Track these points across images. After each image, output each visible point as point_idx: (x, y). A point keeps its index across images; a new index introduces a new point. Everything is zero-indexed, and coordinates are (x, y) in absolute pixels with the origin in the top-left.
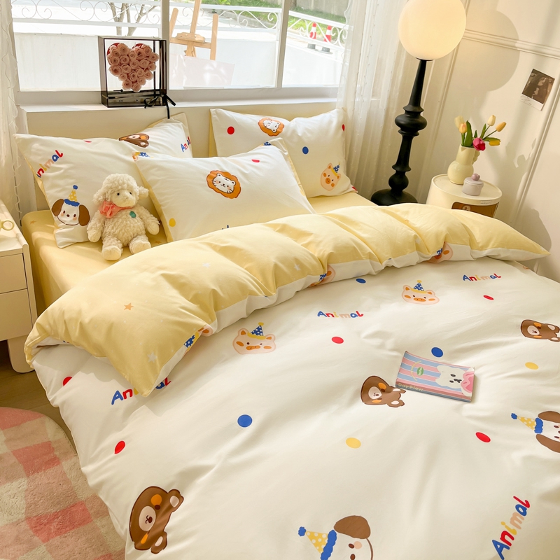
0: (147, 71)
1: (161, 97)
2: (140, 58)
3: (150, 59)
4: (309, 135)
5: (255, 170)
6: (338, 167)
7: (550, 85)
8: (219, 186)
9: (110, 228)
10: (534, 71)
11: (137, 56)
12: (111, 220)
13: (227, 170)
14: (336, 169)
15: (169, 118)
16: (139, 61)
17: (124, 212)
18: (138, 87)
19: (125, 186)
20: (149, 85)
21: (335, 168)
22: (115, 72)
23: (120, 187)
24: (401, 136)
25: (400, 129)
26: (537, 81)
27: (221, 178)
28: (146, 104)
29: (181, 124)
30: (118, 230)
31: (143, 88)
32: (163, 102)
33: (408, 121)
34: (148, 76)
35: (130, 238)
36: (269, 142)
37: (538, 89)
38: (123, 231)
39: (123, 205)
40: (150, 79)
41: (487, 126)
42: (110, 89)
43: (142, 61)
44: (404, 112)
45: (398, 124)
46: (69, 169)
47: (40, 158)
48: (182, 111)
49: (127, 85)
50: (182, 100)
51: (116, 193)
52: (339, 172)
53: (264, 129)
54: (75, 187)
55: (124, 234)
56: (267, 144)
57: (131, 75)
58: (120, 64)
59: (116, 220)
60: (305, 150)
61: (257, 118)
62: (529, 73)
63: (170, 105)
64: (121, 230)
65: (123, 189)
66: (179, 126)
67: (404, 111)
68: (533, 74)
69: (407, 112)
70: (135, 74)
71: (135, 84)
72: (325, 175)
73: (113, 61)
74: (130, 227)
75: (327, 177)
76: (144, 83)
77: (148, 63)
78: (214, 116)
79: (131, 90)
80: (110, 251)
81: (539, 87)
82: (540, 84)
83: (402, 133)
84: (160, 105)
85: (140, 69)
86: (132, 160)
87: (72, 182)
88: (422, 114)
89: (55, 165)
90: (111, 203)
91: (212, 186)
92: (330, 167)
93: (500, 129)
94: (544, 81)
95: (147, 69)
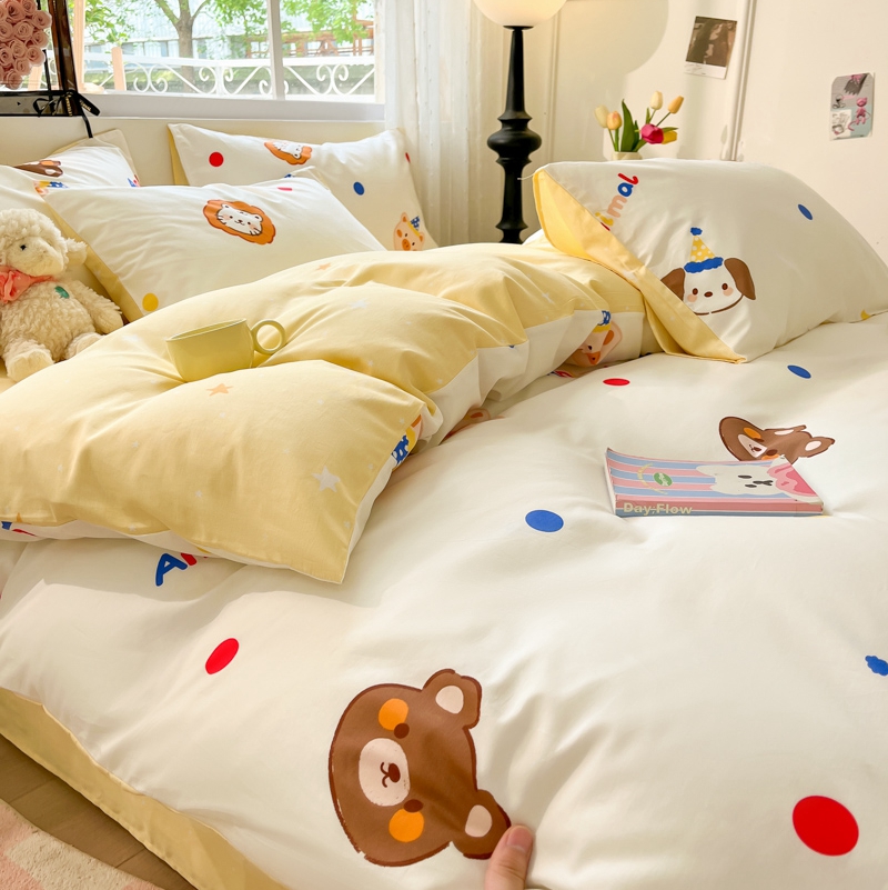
0: (31, 48)
2: (14, 20)
3: (34, 22)
4: (358, 163)
5: (291, 201)
6: (417, 220)
7: (730, 33)
8: (230, 224)
9: (16, 321)
10: (698, 19)
11: (6, 15)
12: (16, 304)
14: (415, 223)
15: (90, 136)
16: (13, 24)
17: (42, 287)
18: (15, 81)
19: (36, 228)
20: (34, 79)
21: (413, 222)
23: (24, 231)
25: (497, 154)
26: (708, 34)
27: (231, 212)
28: (40, 113)
29: (117, 149)
30: (36, 322)
32: (73, 110)
33: (511, 137)
34: (34, 57)
35: (65, 340)
36: (293, 173)
37: (711, 46)
38: (48, 324)
39: (39, 272)
40: (39, 63)
41: (651, 111)
43: (20, 25)
44: (499, 126)
45: (494, 145)
51: (18, 245)
52: (420, 229)
53: (279, 153)
55: (49, 330)
59: (26, 303)
60: (359, 189)
62: (691, 24)
64: (43, 322)
65: (31, 235)
66: (115, 153)
67: (500, 124)
68: (698, 24)
69: (502, 121)
70: (7, 49)
71: (9, 73)
72: (399, 233)
74: (61, 313)
75: (404, 237)
76: (27, 71)
77: (31, 29)
78: (178, 137)
80: (30, 360)
81: (712, 42)
82: (714, 36)
83: (502, 163)
84: (67, 115)
85: (17, 41)
86: (35, 196)
88: (530, 125)
90: (9, 269)
91: (218, 223)
92: (404, 220)
93: (675, 109)
94: (719, 30)
95: (30, 43)
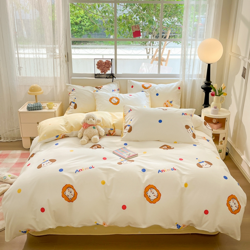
1: (112, 76)
4: (160, 90)
5: (128, 98)
6: (172, 101)
11: (105, 63)
12: (86, 129)
13: (117, 97)
14: (171, 102)
15: (113, 82)
17: (91, 127)
18: (105, 73)
20: (109, 72)
21: (170, 102)
22: (98, 68)
23: (89, 117)
24: (204, 93)
25: (203, 90)
27: (114, 99)
28: (107, 78)
29: (116, 84)
31: (107, 73)
34: (109, 69)
36: (144, 91)
37: (244, 74)
39: (90, 124)
42: (96, 73)
45: (202, 88)
46: (76, 93)
47: (69, 90)
48: (118, 80)
49: (102, 72)
50: (118, 77)
51: (88, 119)
52: (172, 104)
53: (143, 86)
54: (75, 98)
56: (143, 91)
57: (103, 69)
58: (100, 66)
60: (157, 95)
61: (143, 83)
62: (243, 68)
63: (114, 78)
66: (115, 85)
69: (205, 83)
72: (165, 104)
73: (97, 65)
75: (166, 105)
76: (107, 71)
77: (109, 65)
78: (128, 82)
79: (103, 73)
83: (204, 92)
84: (111, 78)
85: (106, 67)
86: (93, 92)
87: (74, 97)
88: (211, 84)
89: (72, 92)
90: (86, 123)
91: (110, 101)
92: (168, 101)
95: (108, 67)
